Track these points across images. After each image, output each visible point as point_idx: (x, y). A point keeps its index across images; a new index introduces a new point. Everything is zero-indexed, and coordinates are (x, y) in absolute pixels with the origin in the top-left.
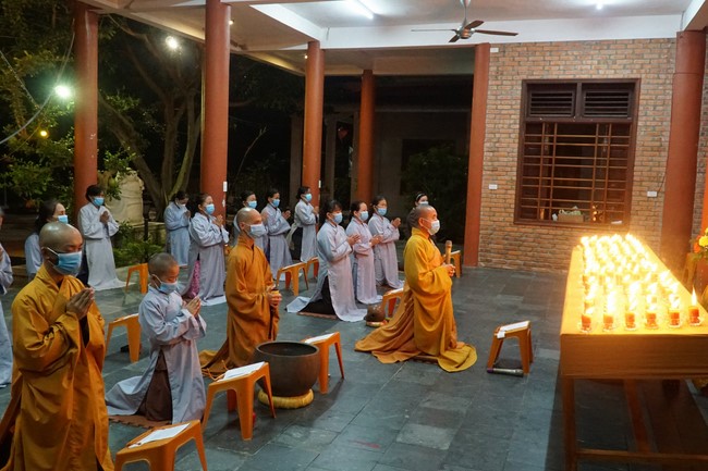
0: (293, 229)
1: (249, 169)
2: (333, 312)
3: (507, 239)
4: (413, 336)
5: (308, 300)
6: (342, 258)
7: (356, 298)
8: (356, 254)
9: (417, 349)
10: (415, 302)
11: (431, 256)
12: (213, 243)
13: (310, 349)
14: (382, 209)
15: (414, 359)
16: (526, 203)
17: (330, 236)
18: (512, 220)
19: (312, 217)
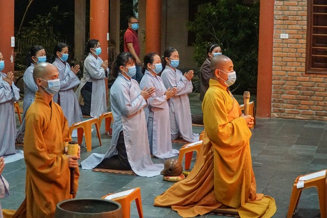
0: (83, 85)
1: (31, 23)
2: (129, 168)
3: (299, 89)
4: (213, 189)
5: (102, 156)
6: (137, 112)
7: (151, 153)
8: (151, 108)
9: (218, 202)
10: (215, 154)
11: (230, 107)
12: (4, 100)
13: (112, 205)
14: (175, 60)
15: (215, 213)
16: (316, 52)
17: (124, 89)
18: (304, 69)
19: (102, 71)
